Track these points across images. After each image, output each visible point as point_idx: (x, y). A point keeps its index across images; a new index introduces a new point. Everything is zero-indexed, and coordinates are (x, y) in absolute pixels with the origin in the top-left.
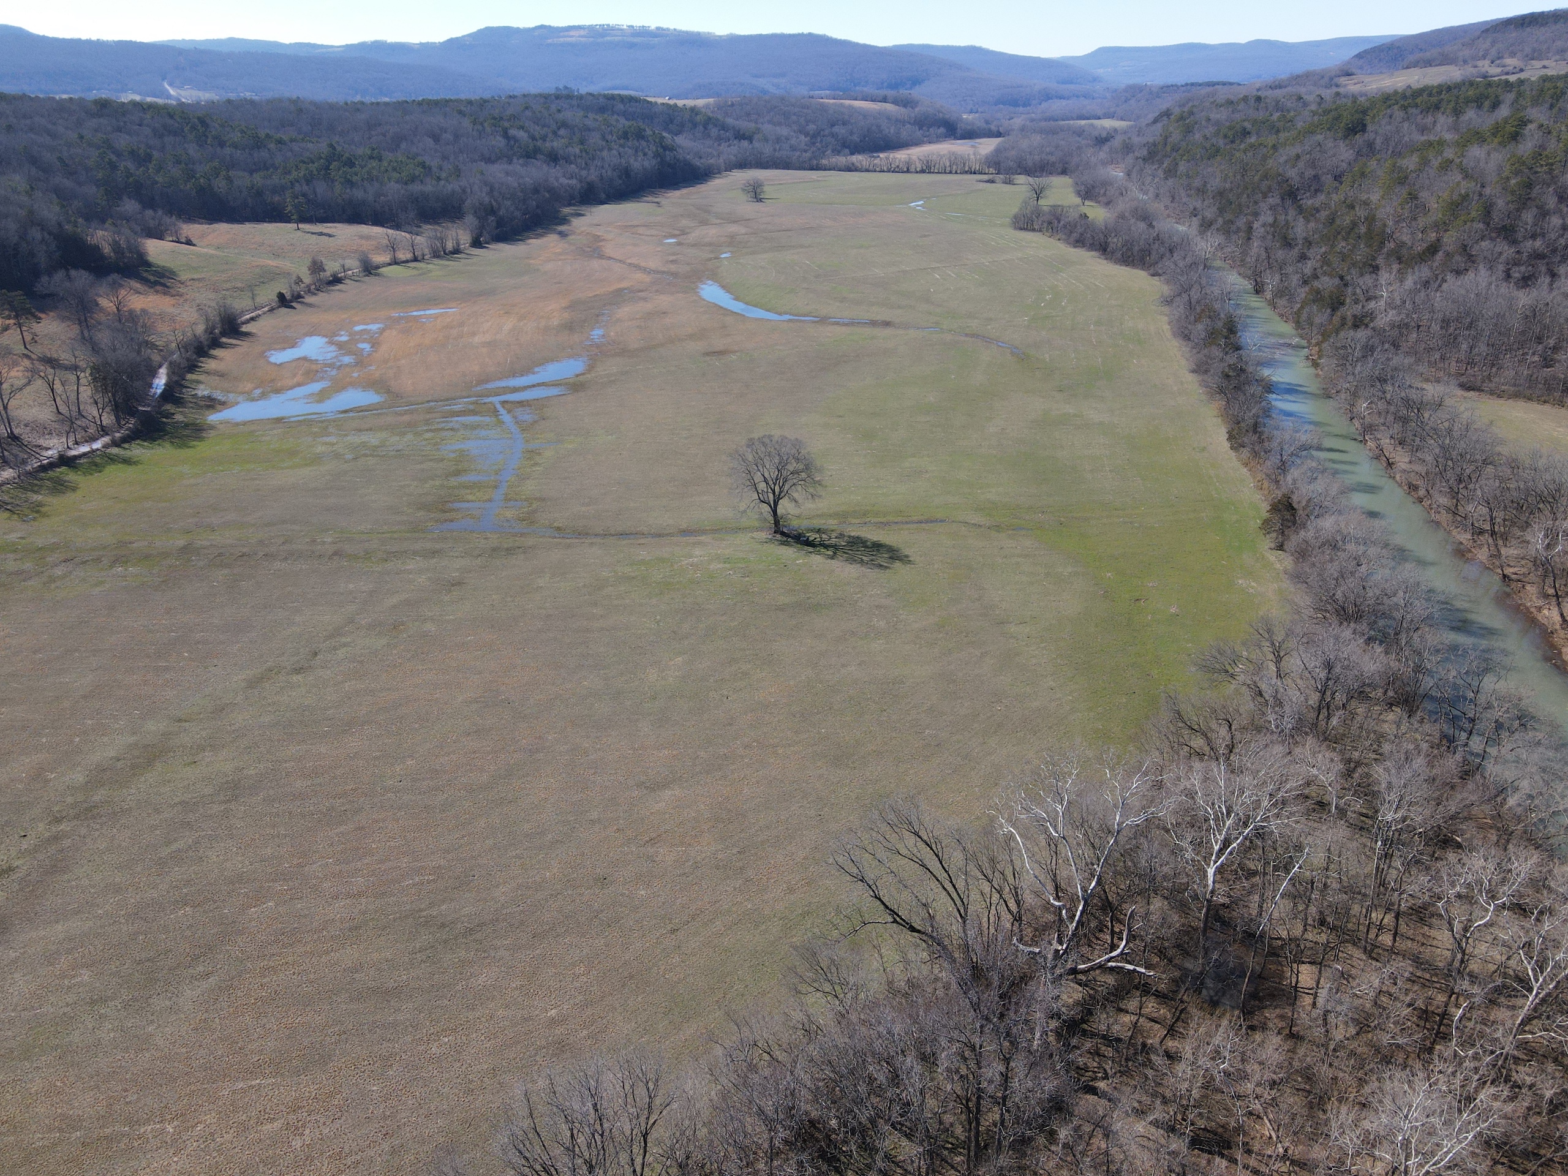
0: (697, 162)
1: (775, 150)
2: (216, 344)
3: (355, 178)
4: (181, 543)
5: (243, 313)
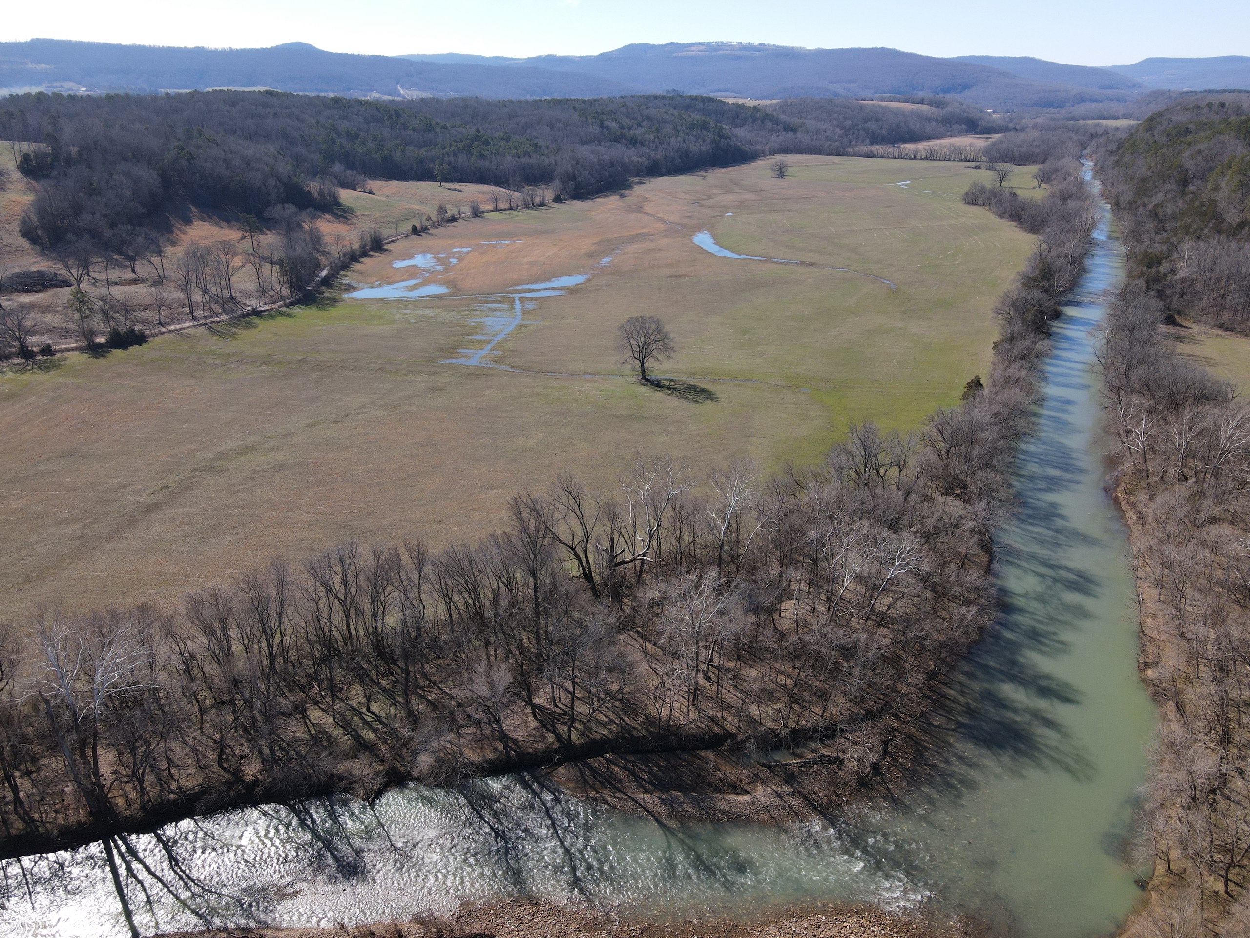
0: (747, 148)
1: (812, 140)
2: (365, 254)
3: (486, 153)
4: (300, 357)
5: (388, 237)
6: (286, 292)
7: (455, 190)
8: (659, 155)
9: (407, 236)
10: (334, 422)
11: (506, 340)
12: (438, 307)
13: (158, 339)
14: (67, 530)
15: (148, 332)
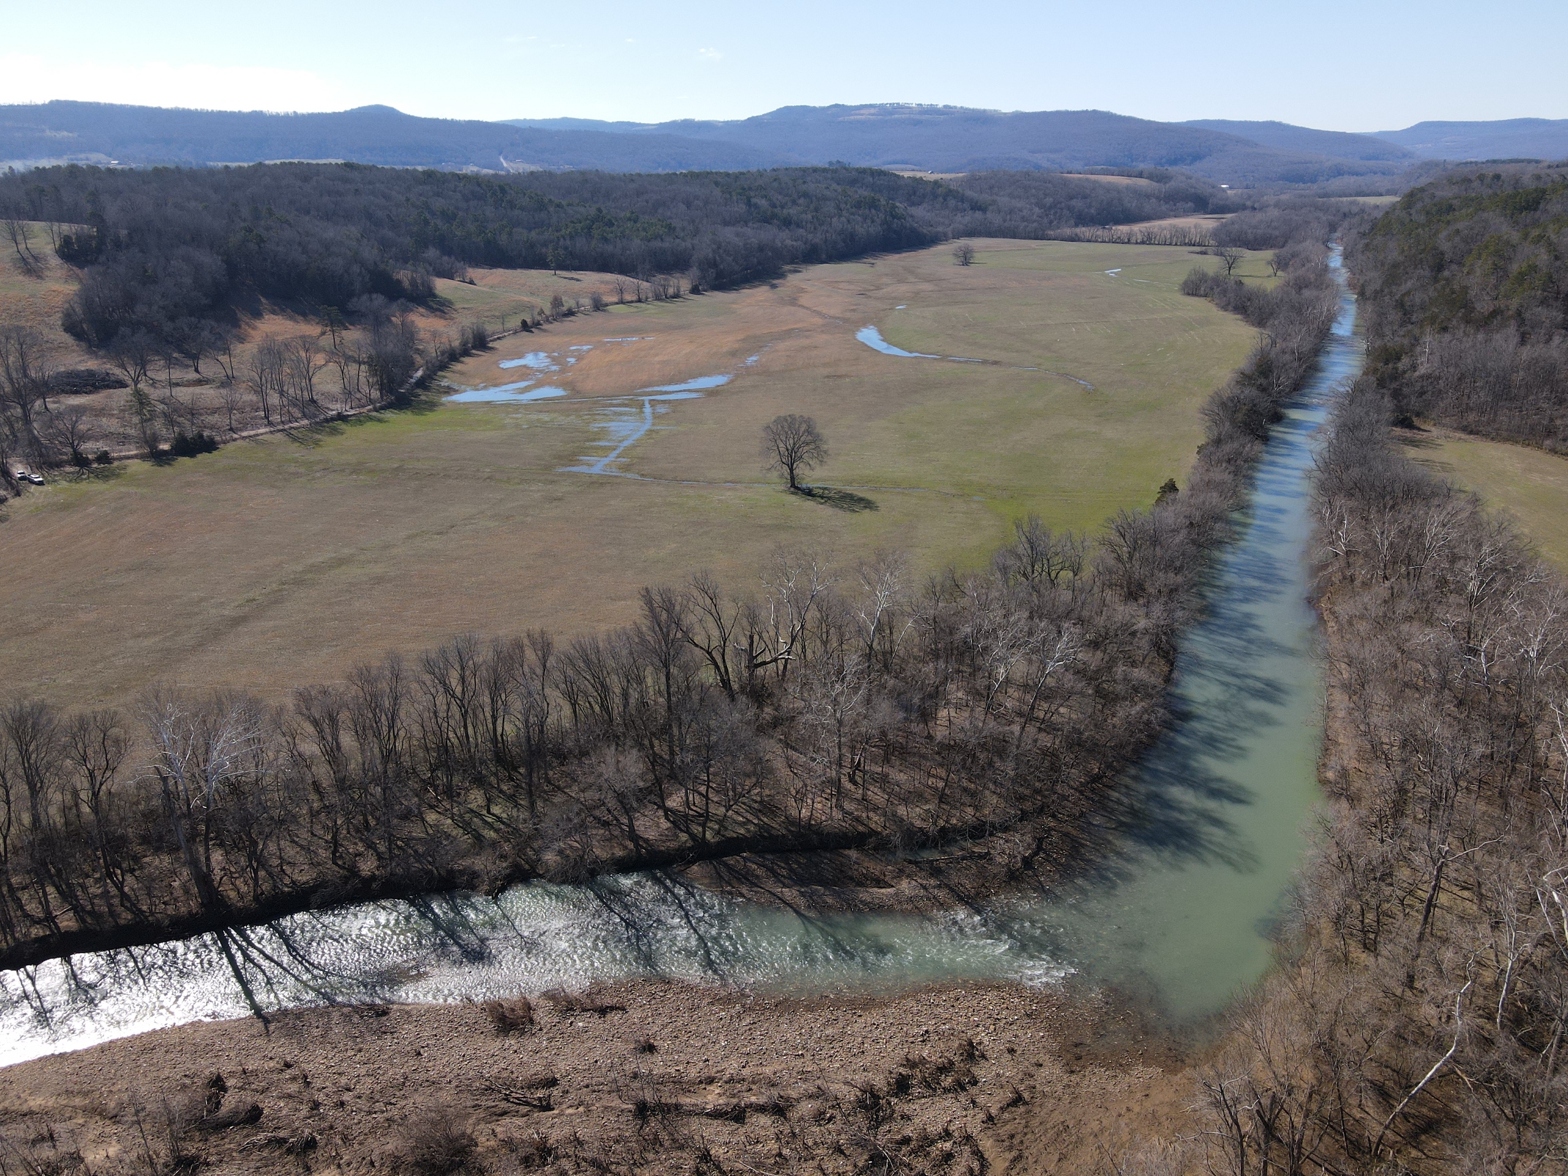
0: (925, 231)
2: (466, 353)
3: (609, 236)
5: (493, 334)
6: (375, 394)
7: (572, 279)
8: (817, 238)
9: (515, 332)
10: (438, 534)
11: (634, 446)
12: (555, 411)
13: (231, 446)
14: (147, 642)
15: (218, 438)
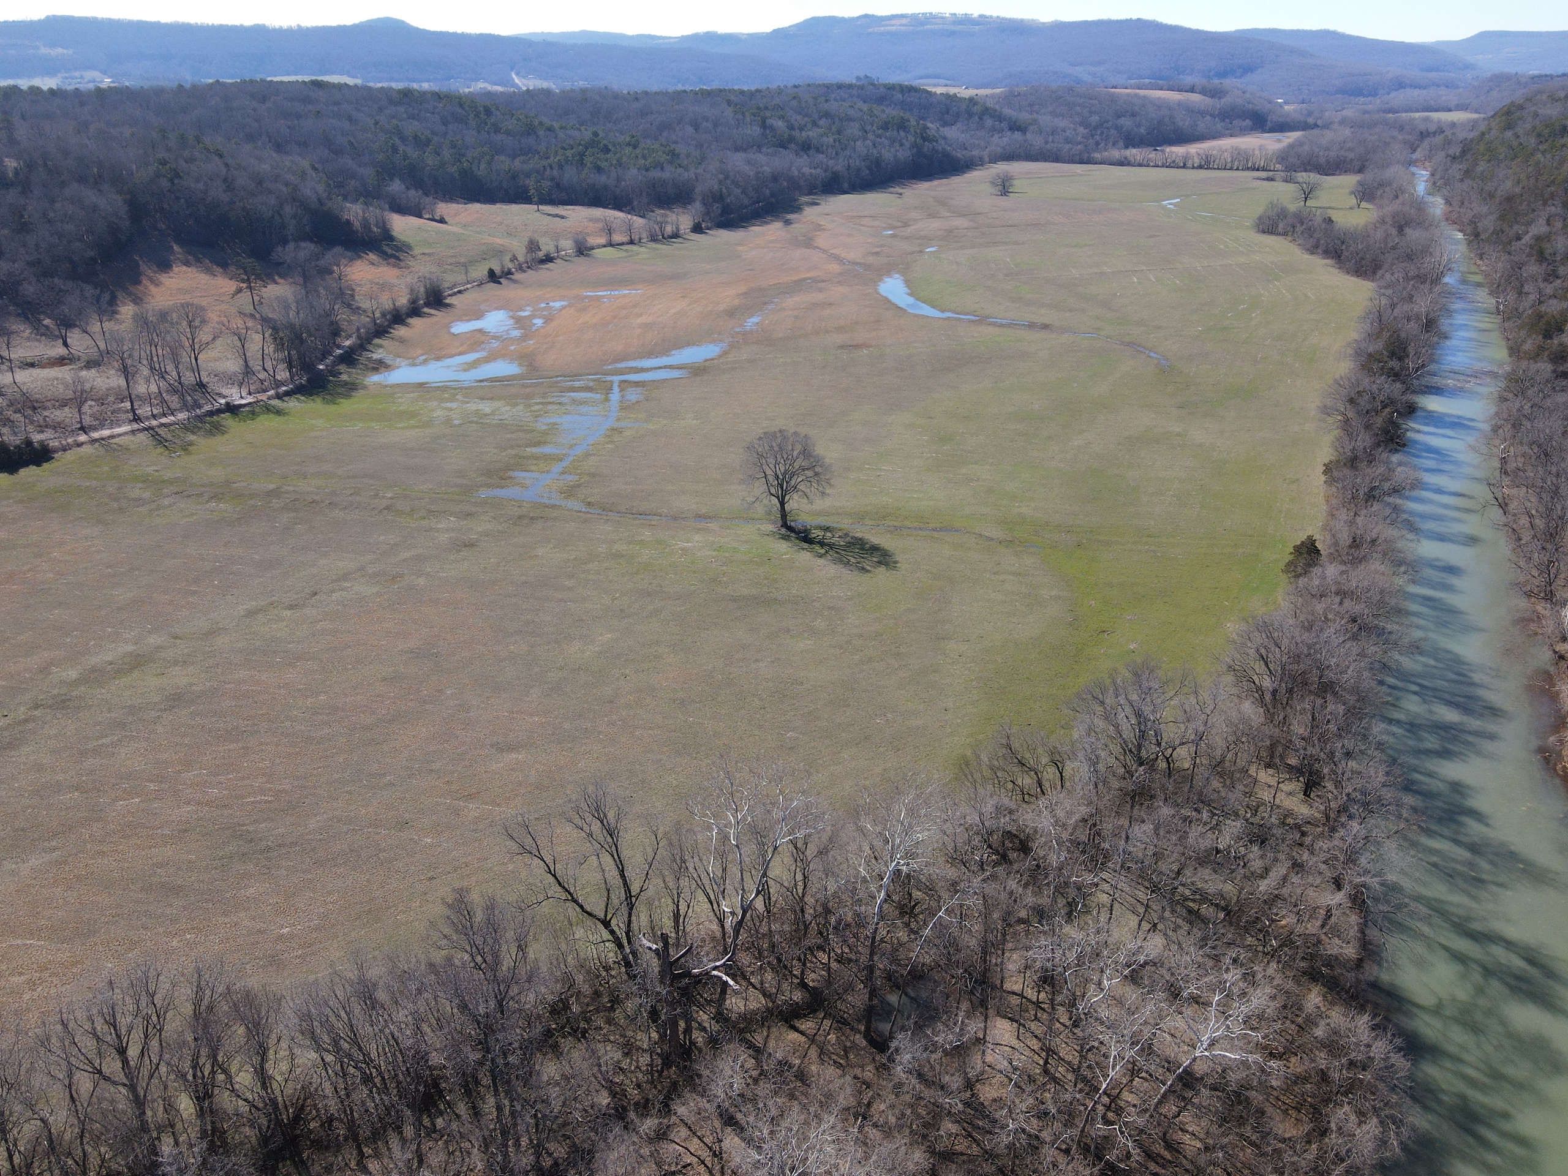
0: (959, 154)
1: (1046, 143)
2: (415, 311)
3: (603, 164)
4: (272, 486)
5: (454, 286)
6: (283, 374)
7: (557, 216)
8: (839, 166)
9: (480, 284)
10: (291, 607)
11: (587, 455)
12: (500, 398)
13: (70, 455)
15: (55, 444)
